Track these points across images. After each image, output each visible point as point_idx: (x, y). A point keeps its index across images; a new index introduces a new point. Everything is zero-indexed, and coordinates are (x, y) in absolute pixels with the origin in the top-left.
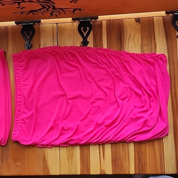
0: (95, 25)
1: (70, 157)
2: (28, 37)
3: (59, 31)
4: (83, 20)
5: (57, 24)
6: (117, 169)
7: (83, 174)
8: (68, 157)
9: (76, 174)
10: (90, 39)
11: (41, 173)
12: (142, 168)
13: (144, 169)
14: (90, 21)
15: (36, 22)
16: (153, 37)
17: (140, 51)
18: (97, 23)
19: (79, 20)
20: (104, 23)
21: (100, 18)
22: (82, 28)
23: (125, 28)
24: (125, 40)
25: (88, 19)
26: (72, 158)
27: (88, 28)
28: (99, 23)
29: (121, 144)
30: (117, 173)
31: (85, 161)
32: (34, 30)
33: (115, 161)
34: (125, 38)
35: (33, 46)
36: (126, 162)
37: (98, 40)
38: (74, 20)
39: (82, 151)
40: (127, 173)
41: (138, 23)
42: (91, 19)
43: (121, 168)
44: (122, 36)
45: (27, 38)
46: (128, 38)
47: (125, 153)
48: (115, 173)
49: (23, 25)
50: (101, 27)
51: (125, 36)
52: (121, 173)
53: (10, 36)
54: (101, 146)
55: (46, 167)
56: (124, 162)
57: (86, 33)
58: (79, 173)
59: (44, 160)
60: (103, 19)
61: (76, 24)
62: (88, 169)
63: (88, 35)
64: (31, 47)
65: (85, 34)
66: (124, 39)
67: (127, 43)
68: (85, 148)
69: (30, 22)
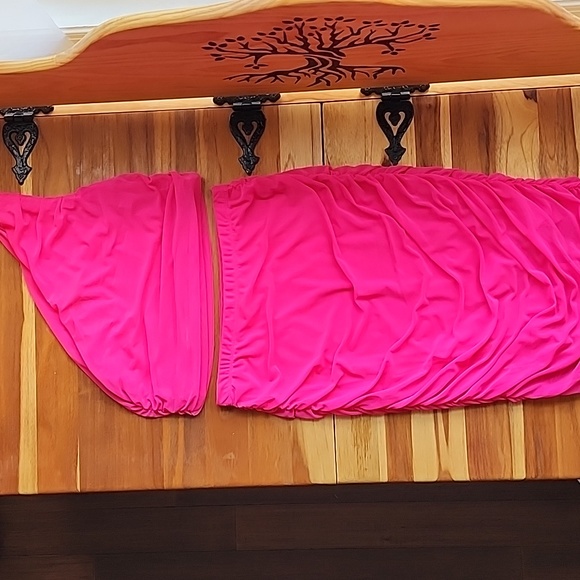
0: (419, 107)
1: (362, 442)
2: (248, 138)
3: (326, 122)
4: (389, 94)
5: (322, 103)
6: (481, 468)
7: (396, 480)
8: (356, 439)
9: (377, 481)
10: (408, 141)
11: (288, 480)
12: (545, 465)
13: (548, 465)
14: (408, 97)
15: (265, 99)
16: (569, 138)
17: (537, 171)
18: (425, 102)
19: (380, 94)
20: (445, 101)
21: (435, 88)
22: (387, 115)
23: (498, 113)
24: (498, 146)
25: (403, 90)
26: (366, 441)
27: (402, 115)
28: (432, 102)
29: (490, 409)
30: (482, 477)
31: (400, 450)
32: (262, 120)
33: (476, 447)
34: (499, 139)
35: (261, 160)
36: (502, 450)
37: (429, 144)
38: (366, 93)
39: (390, 424)
40: (507, 477)
41: (532, 102)
42: (411, 92)
43: (491, 464)
44: (491, 134)
45: (244, 140)
46: (505, 138)
47: (502, 427)
48: (475, 477)
49: (234, 108)
50: (435, 111)
51: (498, 133)
52: (491, 477)
53: (201, 135)
54: (440, 415)
55: (300, 464)
56: (499, 449)
57: (398, 125)
58: (384, 478)
59: (296, 446)
60: (441, 91)
61: (373, 103)
62: (409, 469)
63: (401, 131)
64: (255, 163)
65: (395, 130)
66: (495, 141)
67: (503, 151)
68: (399, 420)
69: (254, 100)
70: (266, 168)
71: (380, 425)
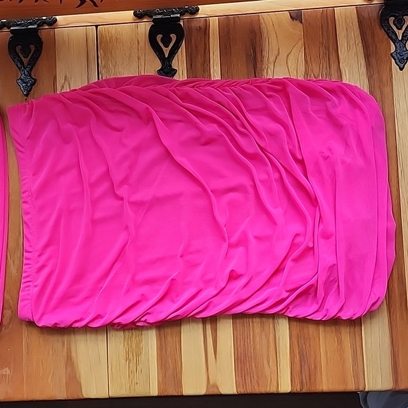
0: (190, 29)
1: (134, 356)
2: (25, 61)
3: (102, 45)
4: (160, 16)
5: (97, 26)
6: (248, 381)
7: (166, 394)
8: (127, 353)
9: (148, 395)
10: (180, 64)
11: (61, 394)
12: (310, 379)
13: (313, 378)
14: (178, 19)
15: (44, 22)
16: (333, 58)
18: (195, 24)
19: (152, 17)
20: (214, 24)
21: (205, 10)
22: (159, 37)
23: (265, 35)
24: (265, 66)
25: (173, 13)
26: (138, 355)
27: (173, 37)
28: (202, 24)
29: (257, 320)
30: (249, 391)
31: (170, 364)
32: (39, 44)
33: (243, 361)
34: (266, 59)
35: (38, 81)
36: (269, 363)
37: (199, 65)
38: (139, 16)
39: (161, 339)
40: (273, 390)
41: (297, 23)
42: (182, 14)
43: (258, 378)
44: (258, 55)
45: (22, 63)
46: (272, 59)
47: (268, 341)
48: (242, 391)
49: (12, 32)
50: (205, 34)
51: (265, 54)
52: (257, 390)
54: (208, 327)
55: (73, 379)
56: (265, 362)
57: (170, 47)
58: (154, 392)
59: (70, 361)
60: (210, 14)
61: (145, 26)
62: (179, 383)
63: (173, 52)
64: (33, 84)
65: (166, 51)
66: (262, 61)
67: (269, 70)
68: (168, 331)
69: (31, 24)
70: (42, 89)
71: (150, 339)
